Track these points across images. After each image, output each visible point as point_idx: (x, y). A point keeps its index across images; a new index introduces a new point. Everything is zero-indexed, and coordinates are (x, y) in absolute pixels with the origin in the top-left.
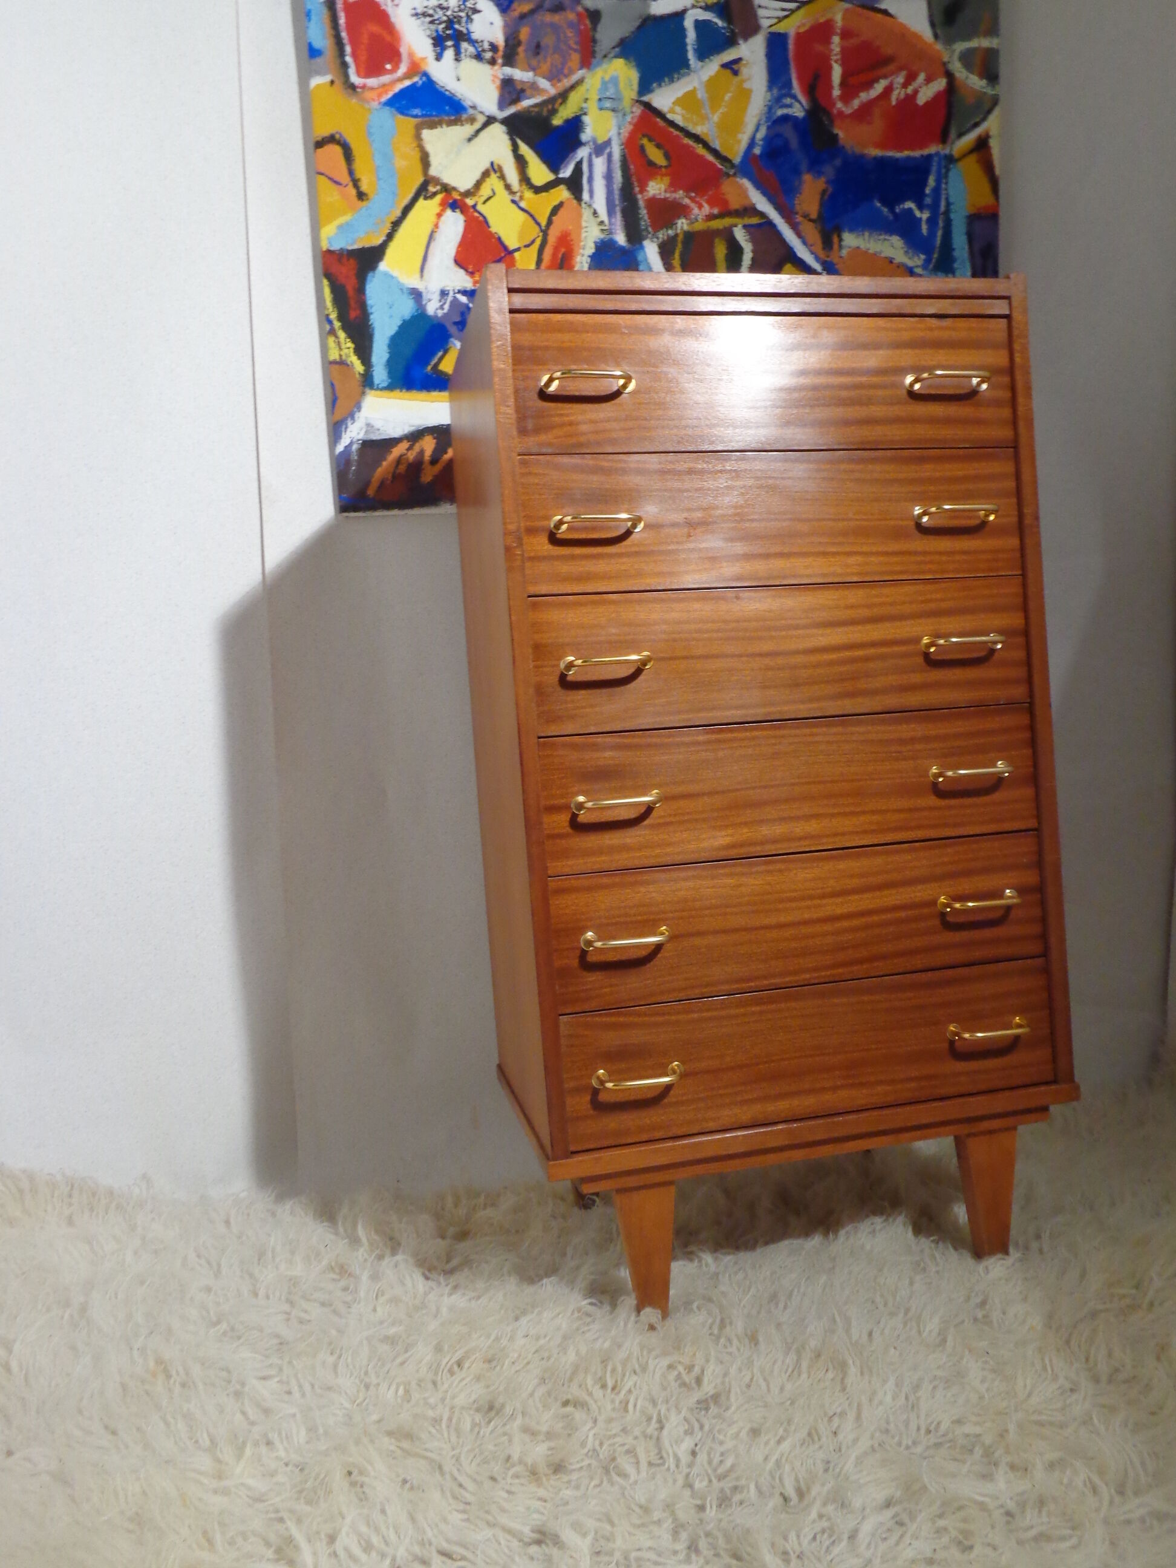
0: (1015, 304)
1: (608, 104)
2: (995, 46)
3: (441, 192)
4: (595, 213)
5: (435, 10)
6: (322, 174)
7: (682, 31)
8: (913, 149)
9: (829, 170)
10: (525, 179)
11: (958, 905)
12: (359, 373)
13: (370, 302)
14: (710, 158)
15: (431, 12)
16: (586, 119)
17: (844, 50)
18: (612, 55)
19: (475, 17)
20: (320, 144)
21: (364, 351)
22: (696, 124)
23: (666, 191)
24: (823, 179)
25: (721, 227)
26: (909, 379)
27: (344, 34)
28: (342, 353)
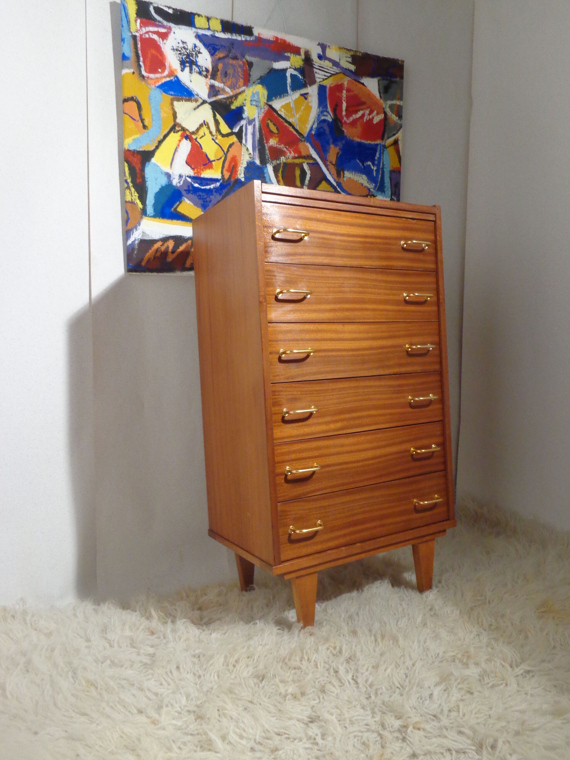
0: (437, 217)
1: (254, 103)
2: (401, 105)
3: (181, 131)
4: (247, 149)
5: (181, 49)
6: (127, 114)
7: (286, 77)
8: (371, 141)
9: (340, 144)
10: (218, 130)
11: (419, 451)
12: (140, 208)
13: (146, 176)
14: (295, 133)
15: (180, 49)
16: (245, 108)
17: (347, 97)
18: (257, 82)
19: (199, 55)
20: (125, 100)
21: (143, 197)
22: (289, 117)
23: (276, 144)
24: (338, 148)
25: (298, 163)
26: (402, 242)
27: (140, 52)
28: (132, 198)
